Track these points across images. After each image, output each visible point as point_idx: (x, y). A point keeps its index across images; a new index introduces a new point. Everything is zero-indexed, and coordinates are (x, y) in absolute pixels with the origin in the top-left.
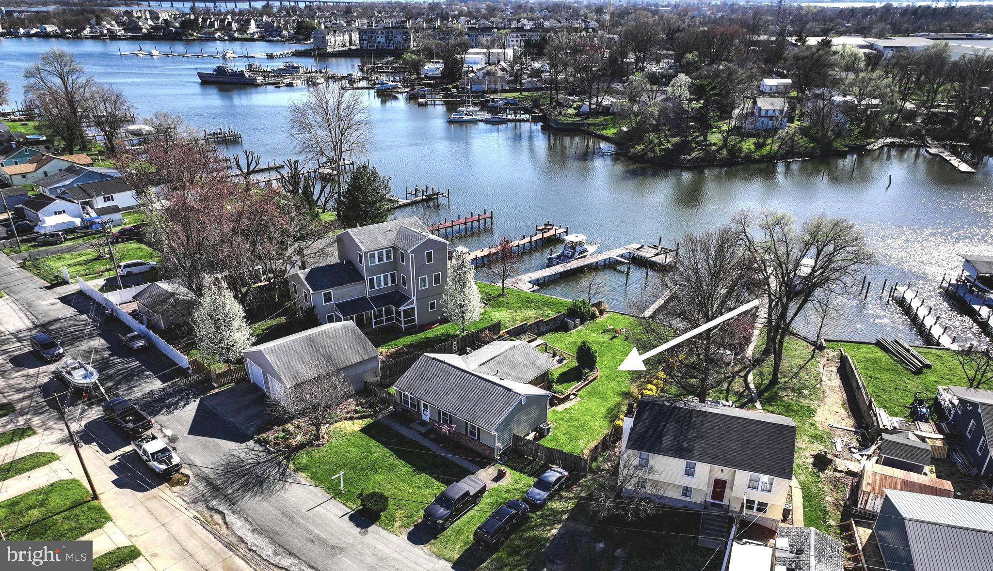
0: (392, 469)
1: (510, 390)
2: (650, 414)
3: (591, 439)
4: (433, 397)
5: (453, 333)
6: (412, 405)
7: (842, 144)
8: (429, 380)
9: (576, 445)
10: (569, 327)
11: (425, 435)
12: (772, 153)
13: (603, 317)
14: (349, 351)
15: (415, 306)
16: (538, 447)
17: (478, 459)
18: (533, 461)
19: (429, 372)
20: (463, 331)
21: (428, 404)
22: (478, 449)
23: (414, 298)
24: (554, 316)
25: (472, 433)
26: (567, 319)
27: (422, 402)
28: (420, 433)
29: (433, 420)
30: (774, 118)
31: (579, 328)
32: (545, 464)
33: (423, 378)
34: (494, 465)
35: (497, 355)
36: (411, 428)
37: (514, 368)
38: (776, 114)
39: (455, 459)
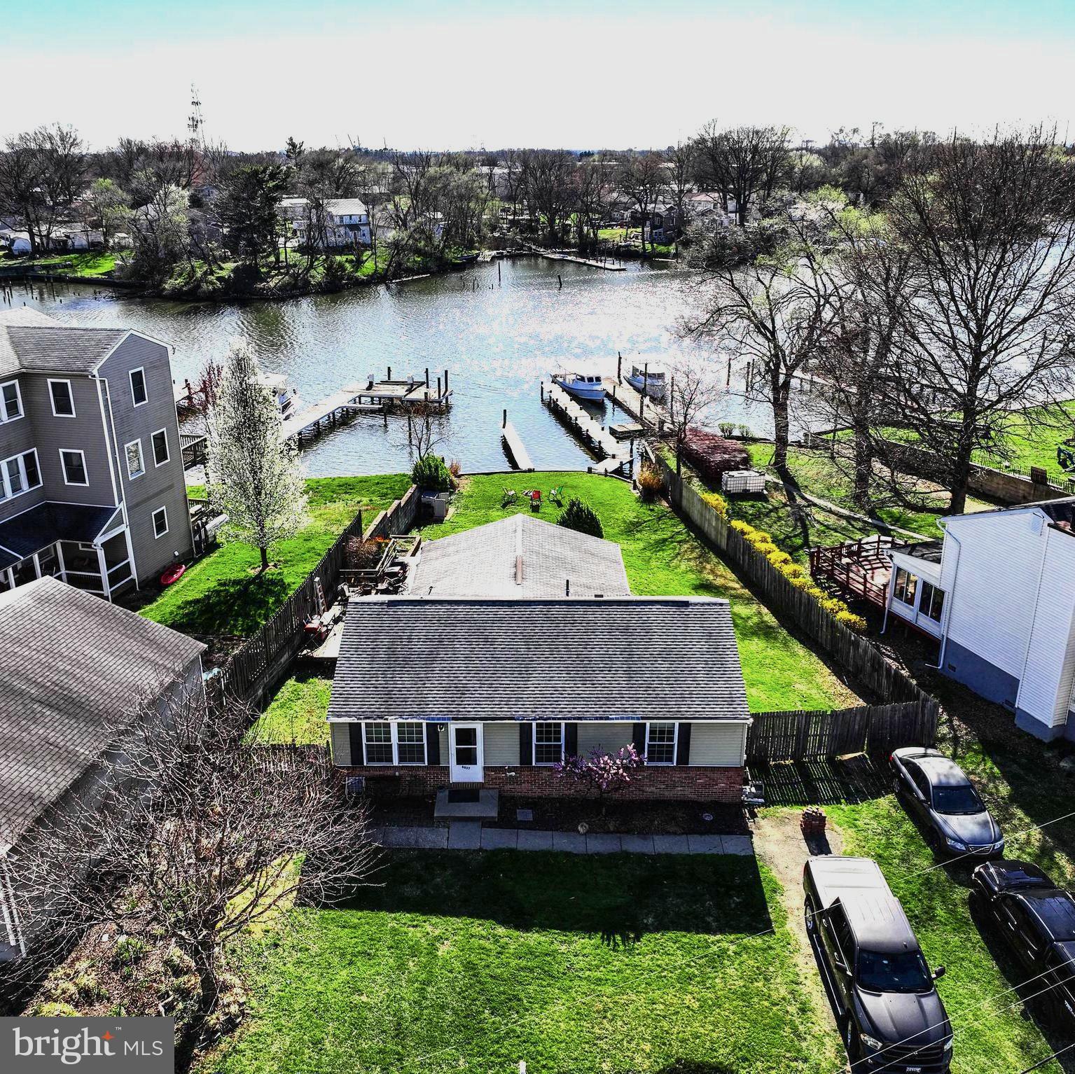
0: (544, 968)
3: (808, 676)
4: (490, 698)
5: (242, 575)
6: (404, 752)
7: (452, 255)
8: (432, 657)
9: (805, 699)
10: (437, 512)
11: (506, 820)
12: (380, 271)
13: (465, 486)
14: (113, 664)
15: (125, 528)
16: (808, 724)
17: (708, 817)
18: (799, 764)
19: (410, 639)
20: (265, 565)
21: (479, 726)
22: (683, 791)
23: (121, 506)
24: (408, 495)
25: (661, 753)
26: (426, 499)
27: (453, 727)
28: (487, 823)
29: (501, 769)
30: (354, 227)
31: (452, 510)
32: (830, 760)
33: (407, 661)
34: (754, 815)
35: (519, 552)
36: (446, 821)
37: (573, 570)
38: (355, 220)
39: (662, 845)
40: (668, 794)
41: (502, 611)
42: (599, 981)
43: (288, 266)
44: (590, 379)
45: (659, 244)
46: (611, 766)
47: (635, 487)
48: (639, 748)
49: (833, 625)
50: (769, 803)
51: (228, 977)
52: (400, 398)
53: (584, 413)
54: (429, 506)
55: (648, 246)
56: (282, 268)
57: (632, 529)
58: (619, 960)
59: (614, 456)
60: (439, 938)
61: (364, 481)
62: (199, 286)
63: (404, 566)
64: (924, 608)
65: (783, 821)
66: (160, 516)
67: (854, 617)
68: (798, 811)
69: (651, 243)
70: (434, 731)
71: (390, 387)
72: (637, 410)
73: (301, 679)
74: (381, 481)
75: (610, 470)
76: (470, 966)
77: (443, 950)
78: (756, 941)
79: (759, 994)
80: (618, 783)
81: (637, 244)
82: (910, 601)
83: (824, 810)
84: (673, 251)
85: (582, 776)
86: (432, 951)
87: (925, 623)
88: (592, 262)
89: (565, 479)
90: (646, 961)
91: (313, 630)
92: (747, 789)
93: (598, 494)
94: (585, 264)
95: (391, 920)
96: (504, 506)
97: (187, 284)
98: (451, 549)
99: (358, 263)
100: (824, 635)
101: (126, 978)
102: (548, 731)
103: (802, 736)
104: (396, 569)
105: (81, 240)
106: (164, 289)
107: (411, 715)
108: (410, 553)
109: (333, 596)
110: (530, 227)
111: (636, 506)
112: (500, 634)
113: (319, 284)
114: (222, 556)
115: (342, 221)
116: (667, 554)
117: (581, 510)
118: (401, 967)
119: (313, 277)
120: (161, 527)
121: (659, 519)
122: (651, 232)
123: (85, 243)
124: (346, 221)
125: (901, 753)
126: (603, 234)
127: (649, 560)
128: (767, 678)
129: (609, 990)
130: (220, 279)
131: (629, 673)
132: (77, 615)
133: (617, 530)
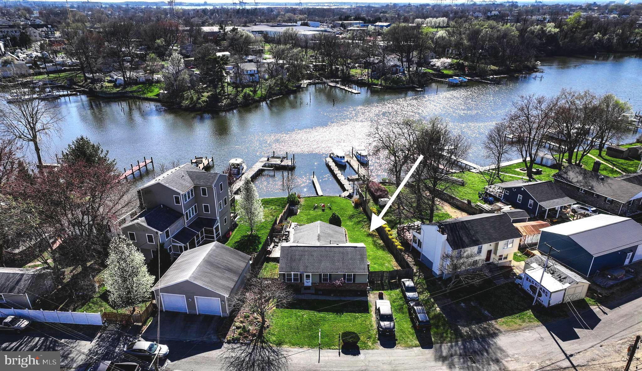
0: (324, 319)
1: (356, 247)
2: (448, 230)
3: (389, 262)
4: (313, 268)
5: (246, 234)
6: (295, 280)
7: (291, 86)
8: (300, 260)
9: (387, 267)
10: (295, 211)
11: (316, 294)
12: (263, 95)
13: (302, 202)
14: (234, 261)
15: (219, 224)
16: (384, 273)
17: (359, 293)
18: (382, 283)
19: (295, 255)
20: (252, 231)
21: (310, 274)
22: (354, 288)
23: (218, 218)
24: (287, 207)
25: (349, 280)
26: (291, 207)
27: (305, 274)
28: (312, 294)
29: (315, 283)
30: (252, 75)
31: (299, 211)
32: (389, 281)
33: (295, 260)
34: (369, 293)
35: (319, 233)
36: (303, 294)
37: (332, 237)
38: (252, 72)
39: (348, 298)
40: (351, 288)
41: (315, 249)
42: (334, 322)
43: (228, 95)
44: (341, 157)
45: (374, 79)
46: (338, 282)
47: (353, 203)
48: (344, 279)
49: (396, 249)
50: (373, 290)
51: (266, 320)
52: (279, 164)
53: (339, 172)
54: (293, 210)
55: (370, 80)
56: (226, 95)
57: (351, 217)
58: (338, 318)
59: (348, 190)
60: (304, 314)
61: (272, 200)
62: (195, 105)
63: (289, 232)
64: (418, 246)
65: (375, 294)
66: (225, 219)
67: (402, 247)
68: (378, 292)
69: (371, 79)
70: (301, 275)
71: (275, 159)
72: (356, 169)
73: (268, 262)
74: (278, 200)
75: (346, 196)
76: (310, 319)
77: (305, 316)
78: (365, 315)
79: (364, 324)
80: (339, 286)
81: (365, 79)
82: (416, 243)
83: (383, 292)
84: (380, 83)
85: (332, 284)
86: (303, 316)
87: (419, 249)
88: (347, 88)
89: (332, 199)
90: (343, 318)
91: (269, 250)
92: (368, 288)
93: (342, 205)
94: (344, 89)
95: (294, 311)
96: (314, 209)
97: (191, 104)
98: (302, 230)
99: (255, 92)
100: (395, 251)
101: (247, 320)
102: (325, 275)
103: (382, 276)
104: (287, 233)
105: (143, 79)
106: (182, 106)
107: (296, 272)
108: (289, 227)
109: (272, 241)
110: (322, 68)
111: (352, 209)
112: (315, 254)
113: (241, 103)
114: (239, 228)
115: (247, 72)
116: (360, 226)
117: (335, 215)
118: (297, 319)
119: (238, 99)
120: (225, 222)
121: (359, 214)
122: (371, 74)
123: (144, 80)
124: (249, 72)
125: (403, 280)
126: (353, 72)
127: (354, 229)
128: (379, 262)
129: (336, 323)
130: (203, 101)
131: (343, 263)
132: (224, 250)
133: (346, 218)
